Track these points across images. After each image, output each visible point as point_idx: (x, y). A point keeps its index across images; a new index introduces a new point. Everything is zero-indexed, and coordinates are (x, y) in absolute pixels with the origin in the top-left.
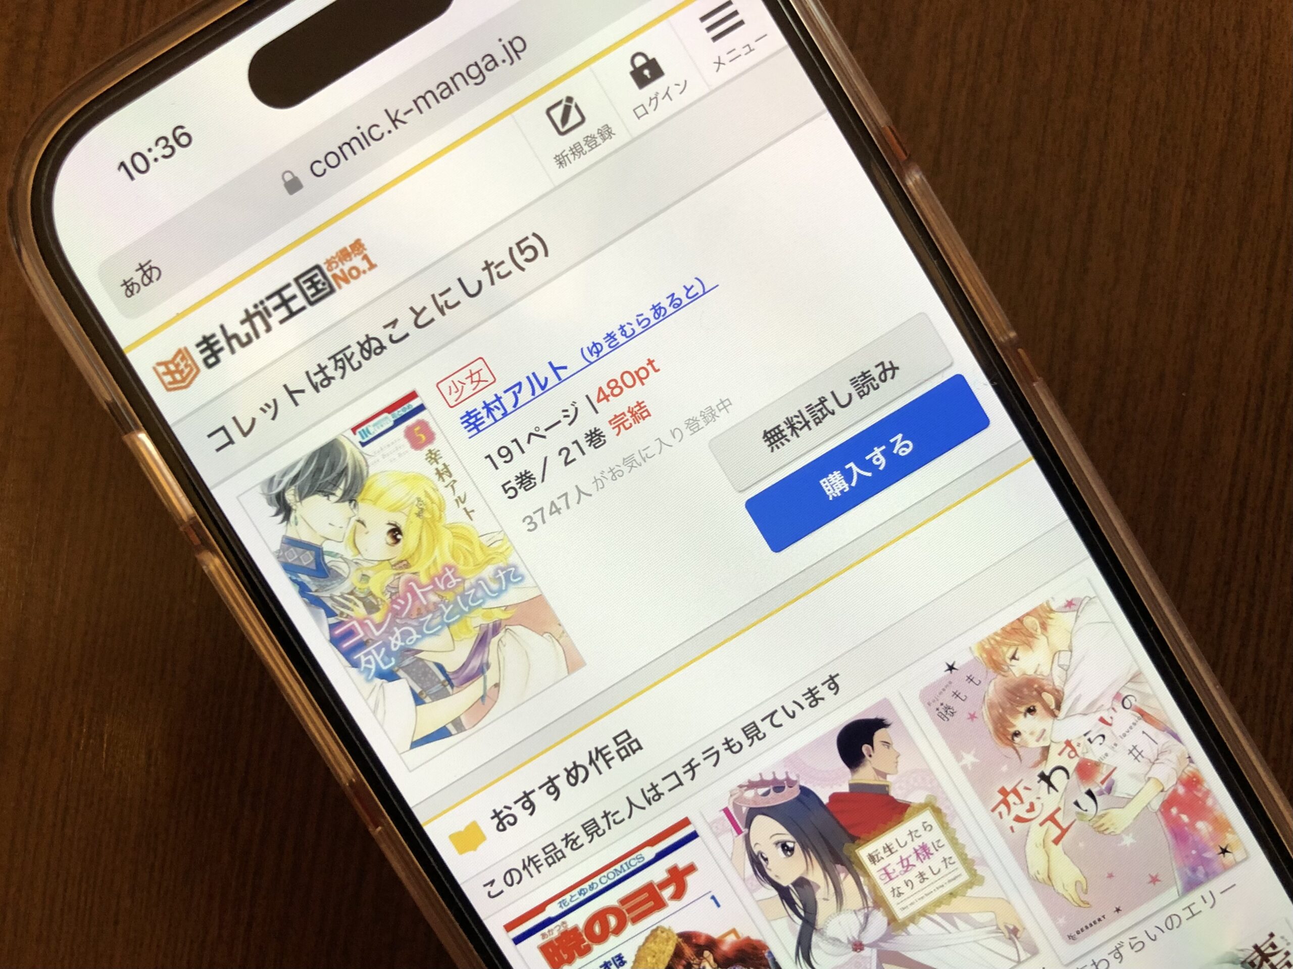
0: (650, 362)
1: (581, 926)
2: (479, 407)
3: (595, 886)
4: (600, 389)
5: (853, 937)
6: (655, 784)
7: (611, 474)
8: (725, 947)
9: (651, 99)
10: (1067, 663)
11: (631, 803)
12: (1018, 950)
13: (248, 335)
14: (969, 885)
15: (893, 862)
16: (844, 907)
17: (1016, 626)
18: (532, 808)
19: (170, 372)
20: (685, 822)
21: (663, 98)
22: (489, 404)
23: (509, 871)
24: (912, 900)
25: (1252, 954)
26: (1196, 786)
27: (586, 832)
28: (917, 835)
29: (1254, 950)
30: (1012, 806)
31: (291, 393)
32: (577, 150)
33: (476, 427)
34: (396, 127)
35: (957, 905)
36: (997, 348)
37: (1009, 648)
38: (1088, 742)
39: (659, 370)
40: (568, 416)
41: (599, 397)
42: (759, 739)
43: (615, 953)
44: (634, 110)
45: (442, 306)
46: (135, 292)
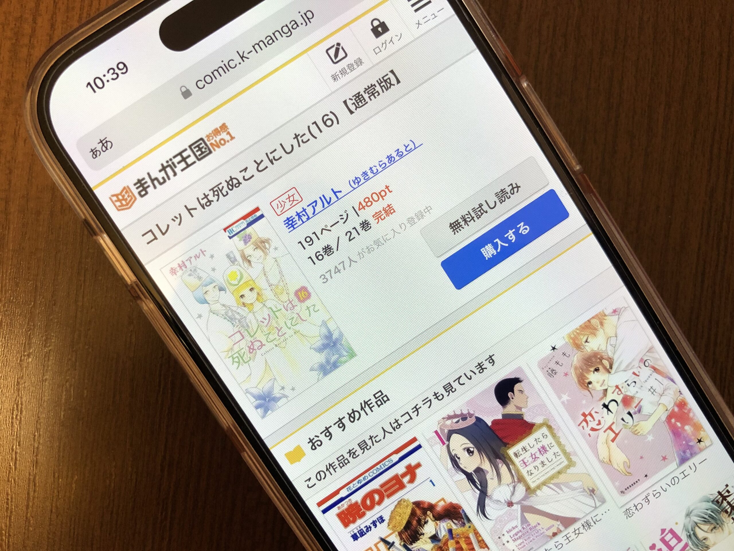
0: (387, 187)
1: (359, 502)
2: (294, 215)
3: (366, 478)
4: (360, 203)
5: (508, 499)
6: (397, 419)
7: (367, 250)
8: (439, 509)
9: (383, 44)
10: (615, 343)
11: (384, 431)
12: (595, 501)
13: (163, 178)
14: (568, 467)
15: (526, 456)
16: (502, 482)
17: (588, 324)
18: (330, 436)
19: (119, 200)
20: (414, 440)
21: (389, 43)
22: (299, 213)
23: (319, 472)
24: (538, 477)
25: (717, 497)
26: (684, 406)
27: (361, 448)
28: (540, 440)
29: (718, 494)
30: (589, 423)
31: (189, 210)
32: (343, 72)
33: (293, 226)
34: (243, 61)
35: (562, 478)
36: (571, 174)
37: (584, 336)
38: (627, 386)
39: (392, 191)
40: (343, 219)
41: (359, 208)
42: (453, 392)
43: (378, 516)
44: (374, 50)
45: (272, 159)
46: (98, 155)
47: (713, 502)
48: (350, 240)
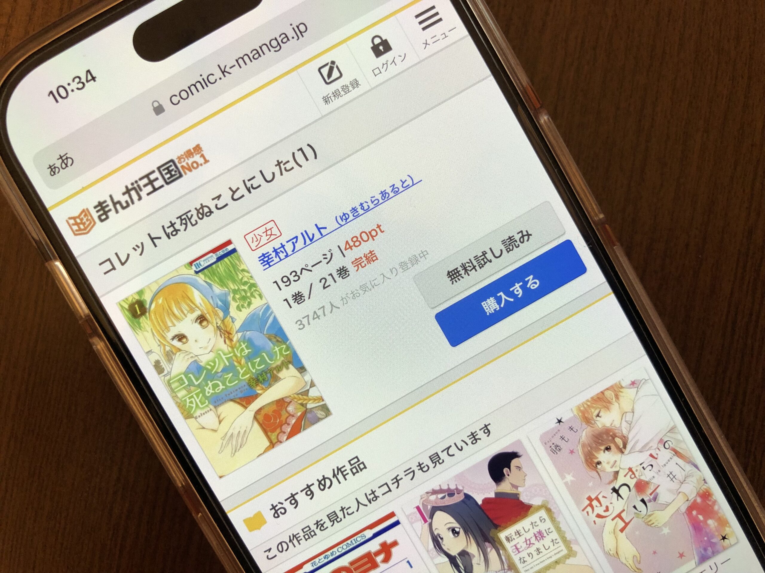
0: (379, 226)
2: (271, 250)
3: (334, 553)
4: (347, 242)
6: (374, 491)
7: (352, 295)
9: (383, 65)
10: (631, 420)
11: (358, 502)
13: (127, 202)
14: (567, 557)
15: (520, 541)
16: (489, 569)
17: (601, 396)
18: (296, 503)
19: (76, 224)
20: (392, 515)
21: (391, 64)
22: (277, 249)
23: (281, 543)
26: (708, 497)
27: (330, 520)
28: (536, 525)
30: (595, 508)
31: (152, 239)
32: (336, 94)
33: (268, 263)
34: (225, 76)
35: (559, 569)
36: (592, 224)
37: (595, 410)
38: (643, 469)
39: (384, 231)
41: (346, 247)
42: (440, 464)
44: (373, 71)
45: (249, 187)
46: (56, 172)
48: (324, 288)
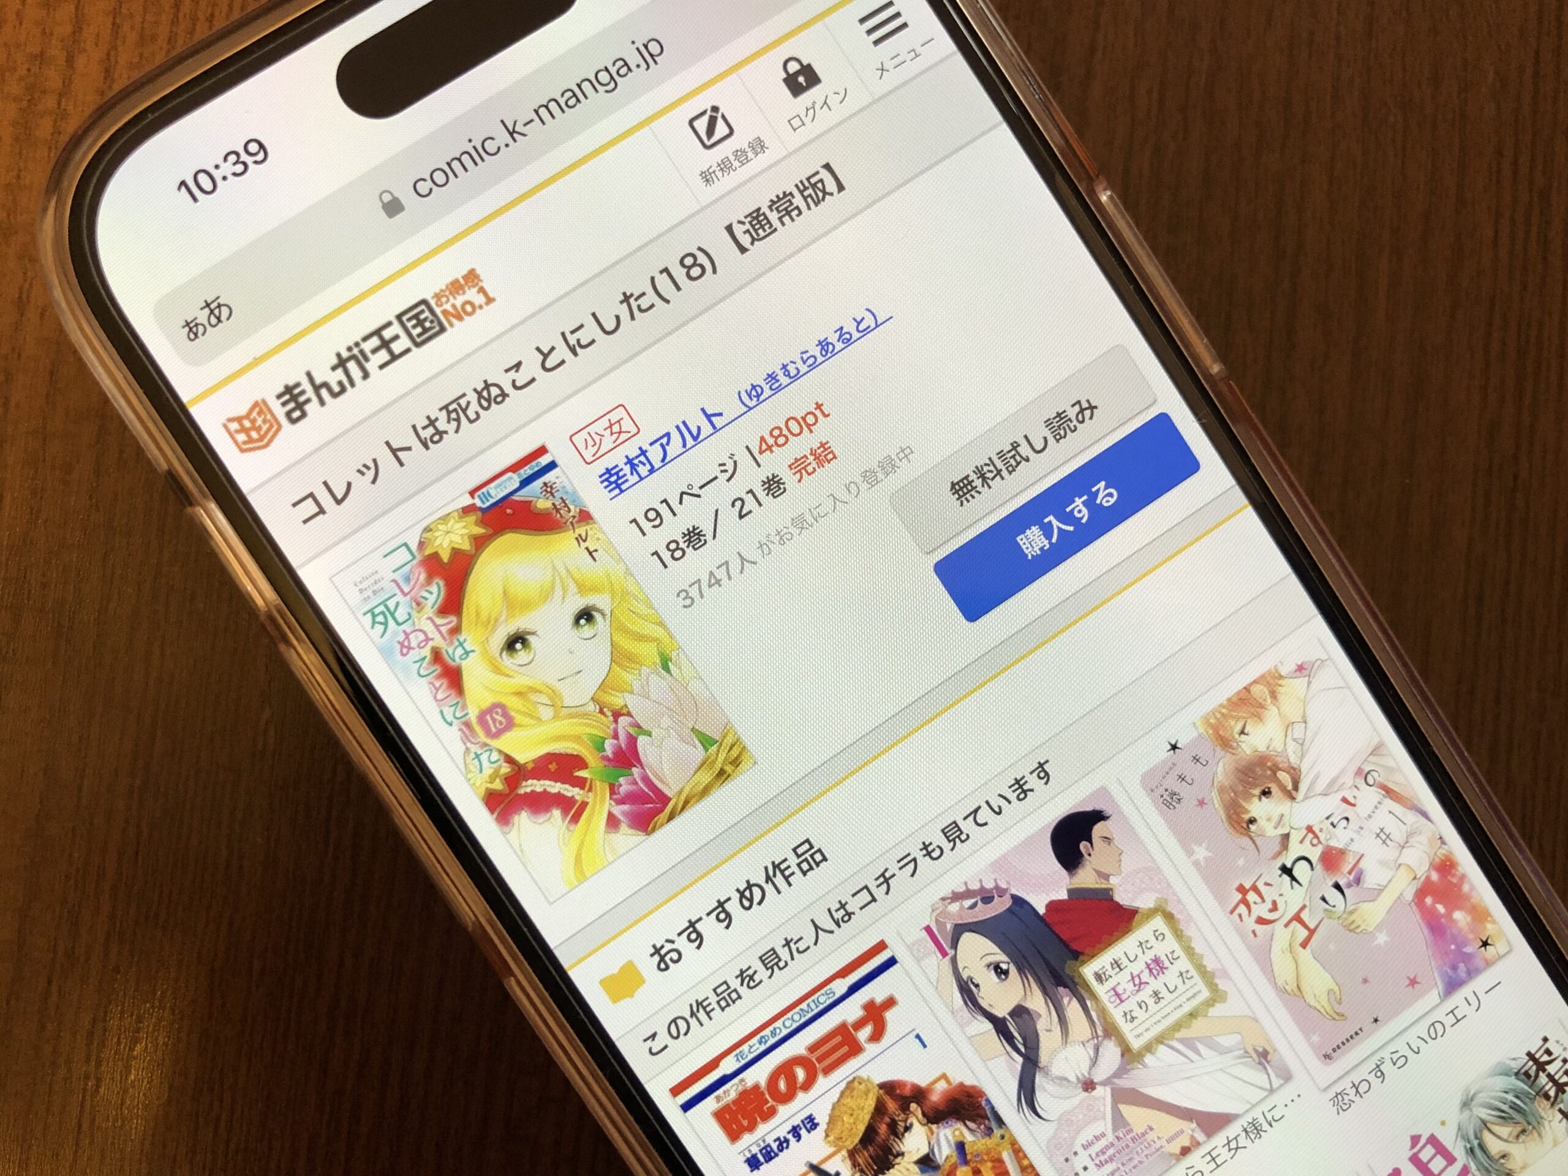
0: (819, 406)
1: (763, 1083)
2: (621, 462)
3: (778, 1031)
4: (762, 439)
5: (1083, 1075)
6: (843, 902)
7: (777, 537)
8: (935, 1097)
9: (807, 110)
10: (1302, 737)
11: (816, 927)
12: (1269, 1076)
13: (340, 383)
14: (1210, 1003)
15: (1122, 980)
16: (1070, 1038)
17: (1244, 695)
18: (699, 939)
19: (243, 430)
20: (881, 946)
21: (822, 108)
22: (633, 459)
23: (674, 1021)
24: (1147, 1025)
25: (1525, 1064)
26: (1450, 871)
27: (765, 965)
28: (1149, 946)
29: (1527, 1058)
30: (1252, 905)
31: (394, 451)
32: (725, 166)
33: (618, 486)
34: (515, 140)
35: (1198, 1028)
36: (1204, 383)
37: (1237, 721)
38: (1331, 827)
39: (828, 415)
40: (726, 471)
41: (760, 448)
42: (962, 842)
43: (804, 1115)
44: (789, 122)
45: (574, 346)
46: (200, 334)
47: (1517, 1074)
48: (741, 517)
